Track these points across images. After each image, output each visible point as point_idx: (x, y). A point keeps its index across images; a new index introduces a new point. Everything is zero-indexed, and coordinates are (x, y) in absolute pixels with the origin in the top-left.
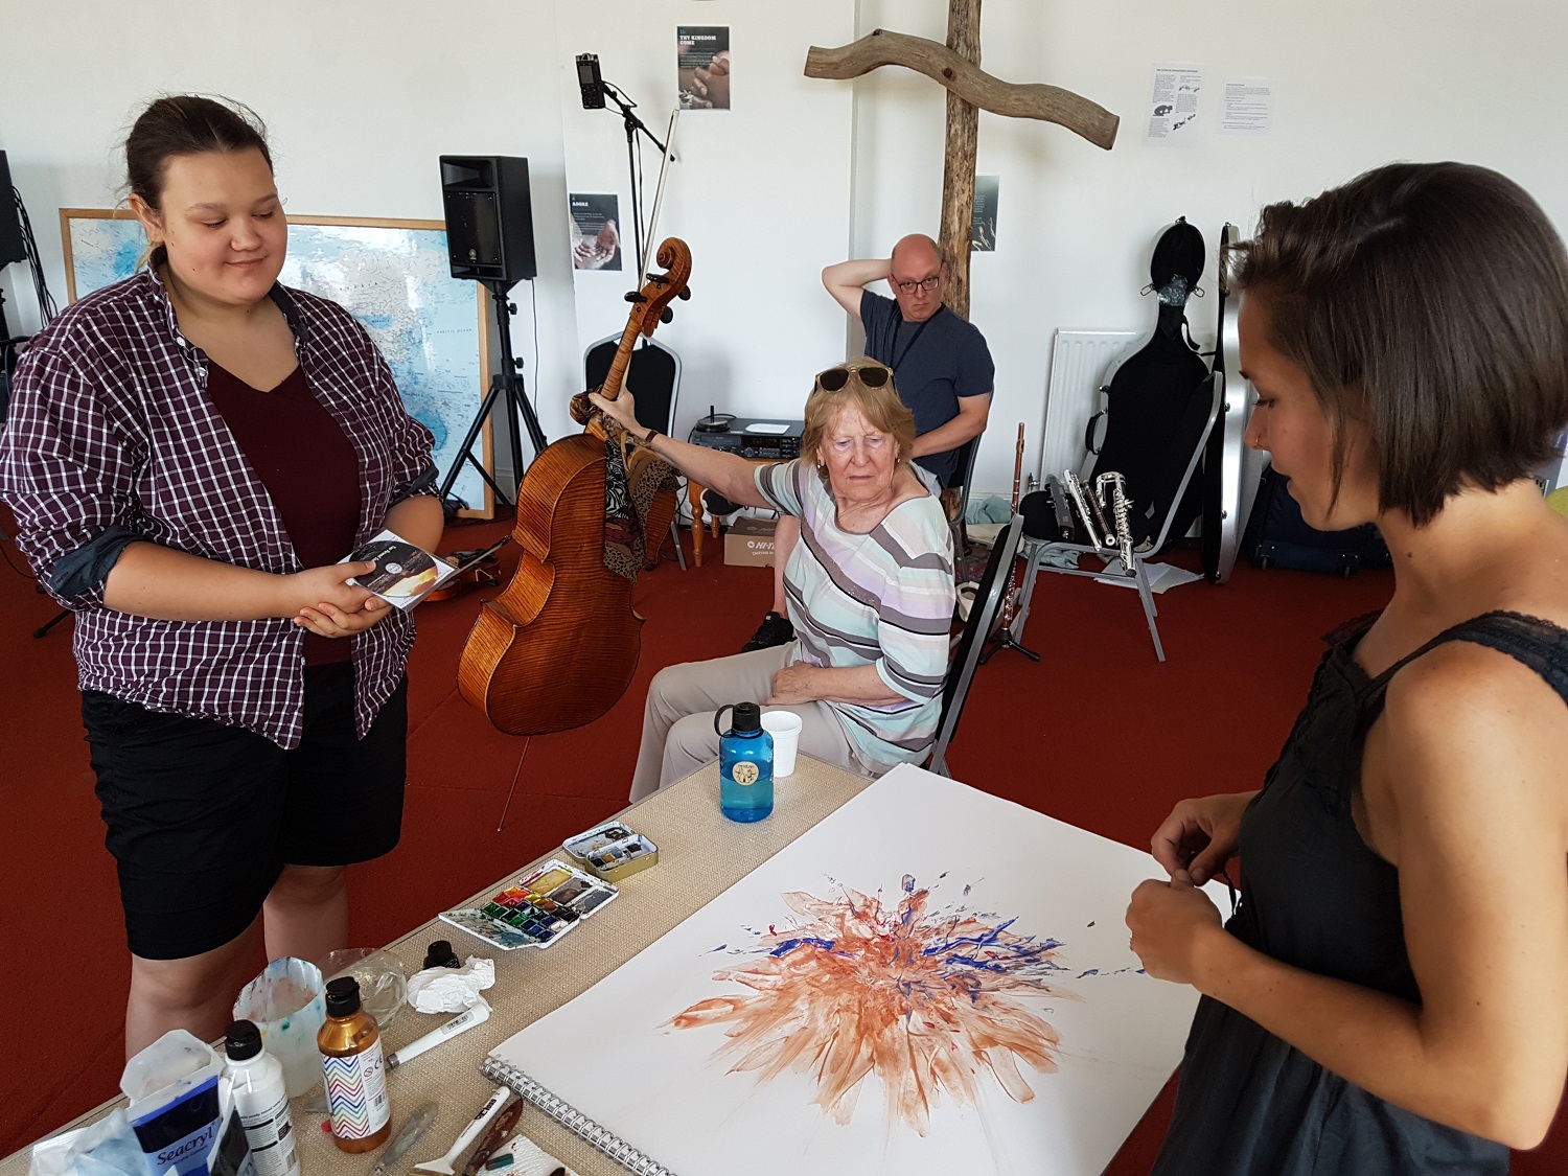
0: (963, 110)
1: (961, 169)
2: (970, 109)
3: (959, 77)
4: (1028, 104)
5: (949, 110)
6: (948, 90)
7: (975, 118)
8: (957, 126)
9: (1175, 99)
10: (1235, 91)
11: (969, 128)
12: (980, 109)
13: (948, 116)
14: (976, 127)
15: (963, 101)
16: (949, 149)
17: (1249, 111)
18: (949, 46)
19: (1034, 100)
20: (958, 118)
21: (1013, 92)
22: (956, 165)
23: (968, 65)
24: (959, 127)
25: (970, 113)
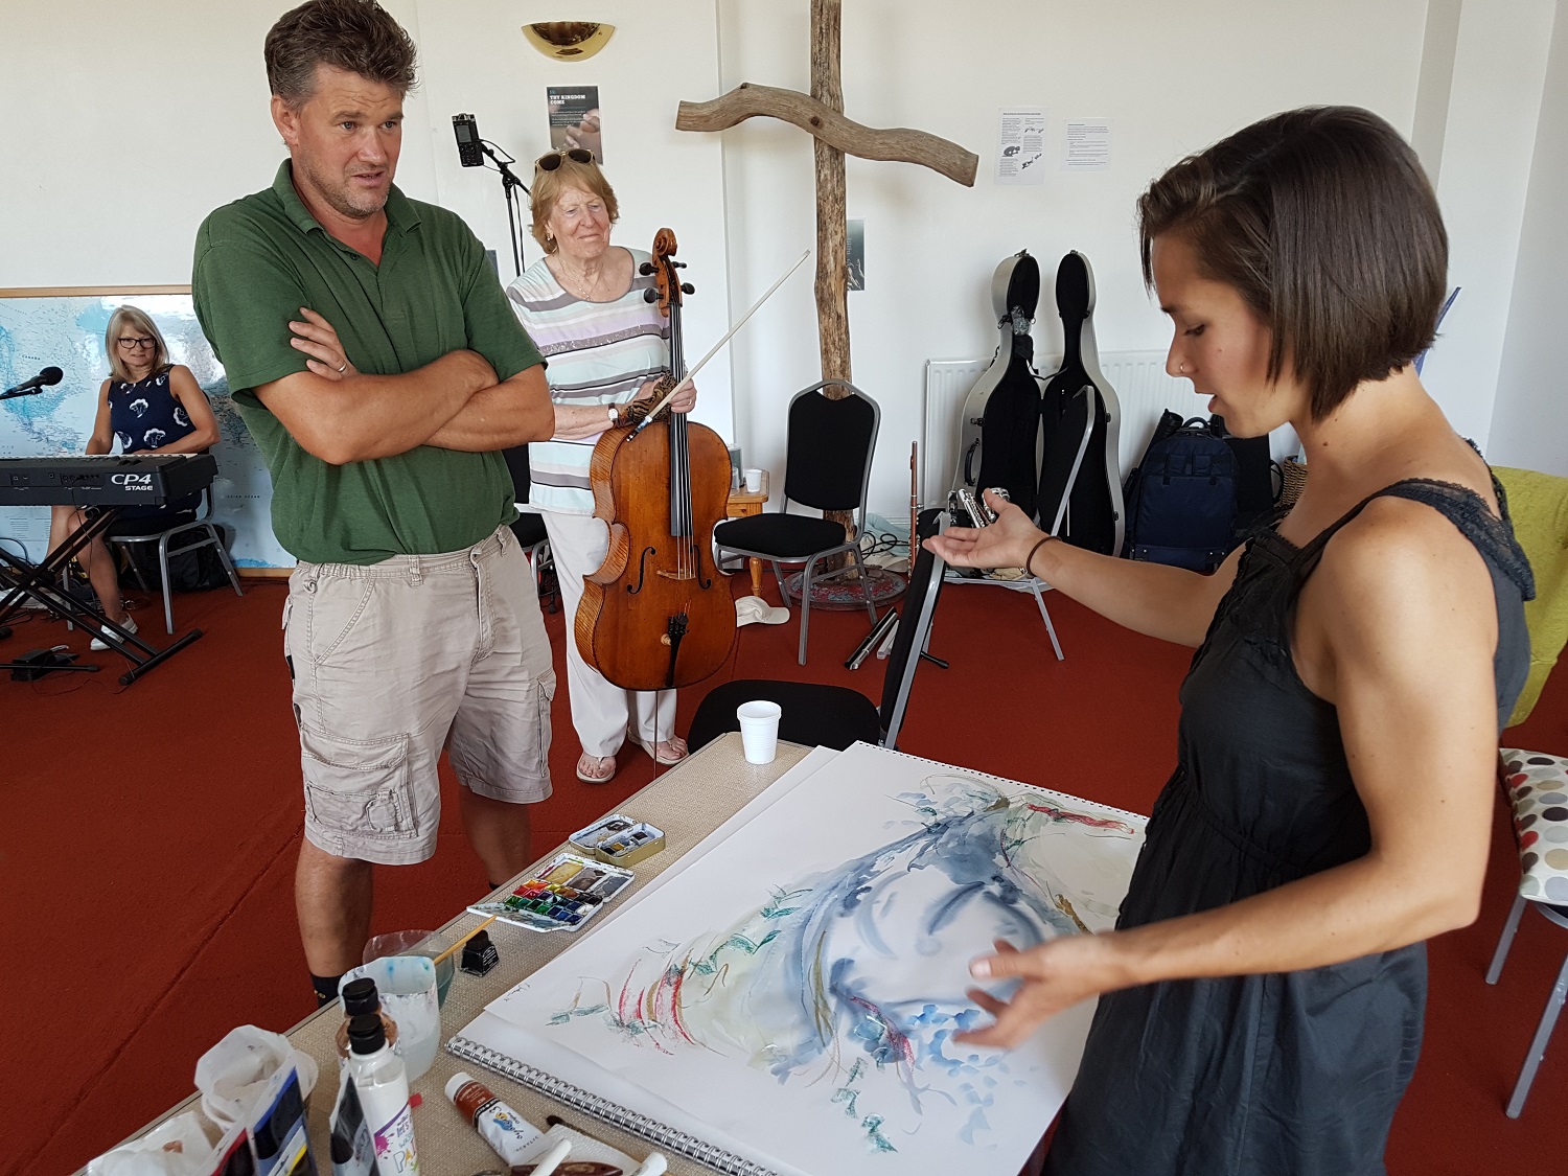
0: (831, 156)
1: (833, 211)
2: (837, 154)
3: (826, 125)
4: (892, 147)
5: (817, 157)
6: (816, 138)
7: (842, 163)
8: (826, 172)
9: (1022, 140)
10: (1076, 131)
11: (838, 173)
12: (846, 154)
13: (817, 163)
14: (844, 171)
15: (831, 148)
16: (820, 194)
17: (1090, 148)
18: (814, 96)
19: (898, 143)
20: (827, 164)
21: (877, 137)
22: (828, 208)
23: (833, 113)
24: (828, 172)
25: (837, 159)
